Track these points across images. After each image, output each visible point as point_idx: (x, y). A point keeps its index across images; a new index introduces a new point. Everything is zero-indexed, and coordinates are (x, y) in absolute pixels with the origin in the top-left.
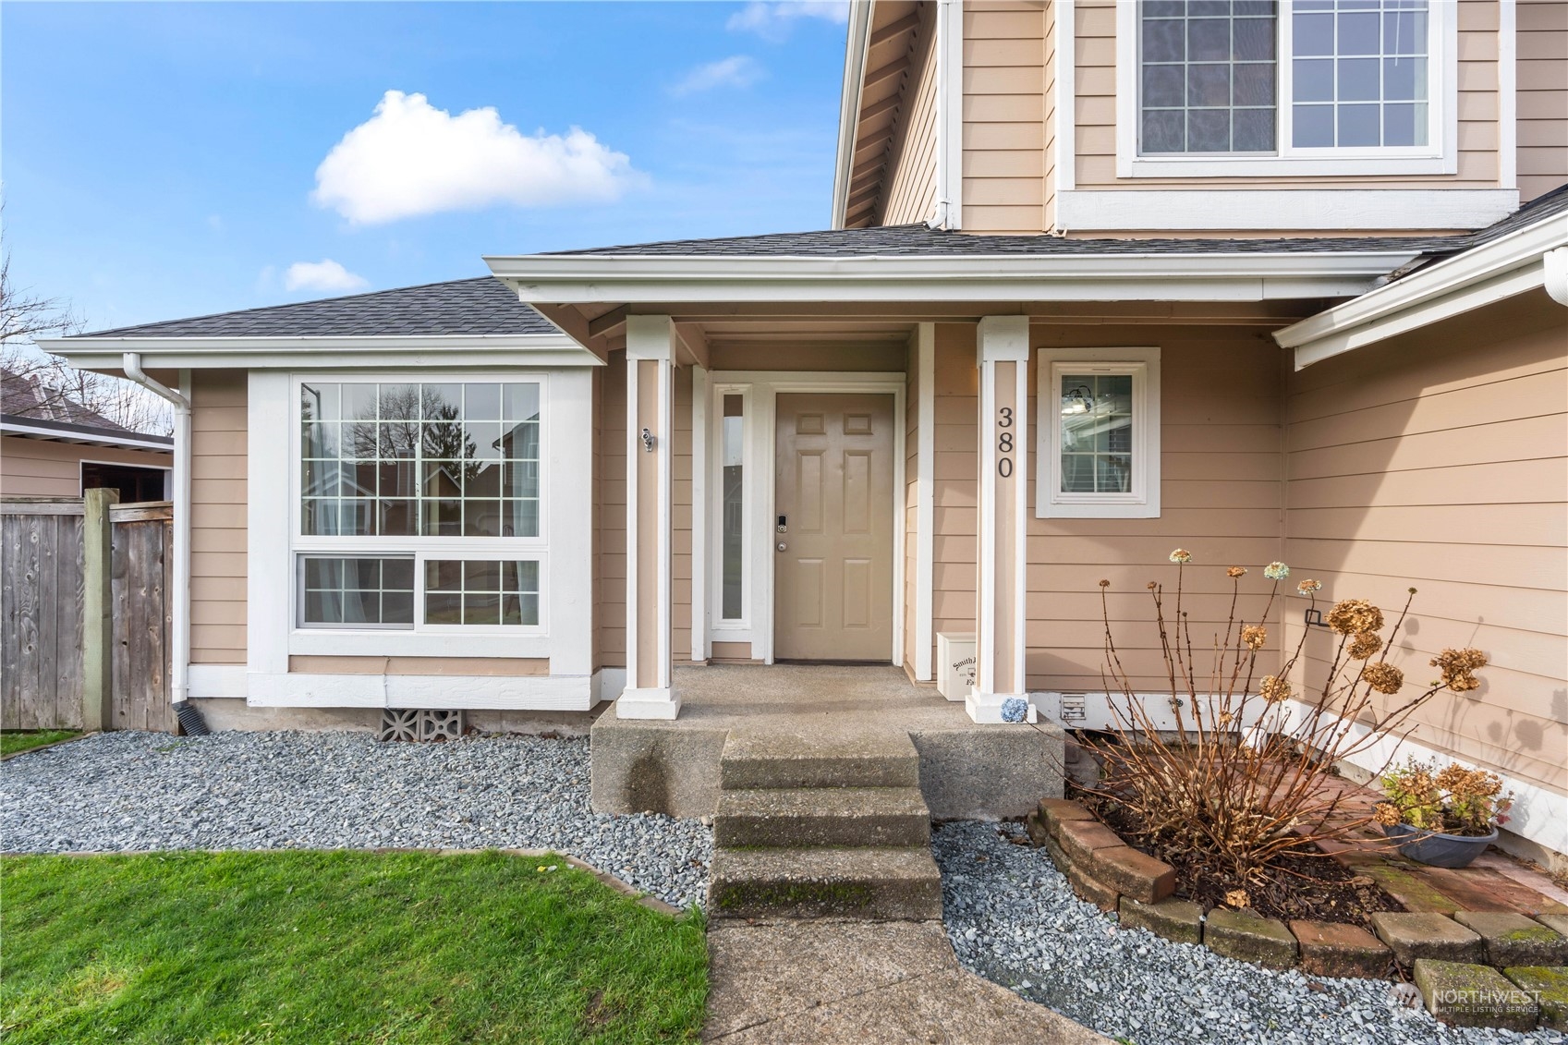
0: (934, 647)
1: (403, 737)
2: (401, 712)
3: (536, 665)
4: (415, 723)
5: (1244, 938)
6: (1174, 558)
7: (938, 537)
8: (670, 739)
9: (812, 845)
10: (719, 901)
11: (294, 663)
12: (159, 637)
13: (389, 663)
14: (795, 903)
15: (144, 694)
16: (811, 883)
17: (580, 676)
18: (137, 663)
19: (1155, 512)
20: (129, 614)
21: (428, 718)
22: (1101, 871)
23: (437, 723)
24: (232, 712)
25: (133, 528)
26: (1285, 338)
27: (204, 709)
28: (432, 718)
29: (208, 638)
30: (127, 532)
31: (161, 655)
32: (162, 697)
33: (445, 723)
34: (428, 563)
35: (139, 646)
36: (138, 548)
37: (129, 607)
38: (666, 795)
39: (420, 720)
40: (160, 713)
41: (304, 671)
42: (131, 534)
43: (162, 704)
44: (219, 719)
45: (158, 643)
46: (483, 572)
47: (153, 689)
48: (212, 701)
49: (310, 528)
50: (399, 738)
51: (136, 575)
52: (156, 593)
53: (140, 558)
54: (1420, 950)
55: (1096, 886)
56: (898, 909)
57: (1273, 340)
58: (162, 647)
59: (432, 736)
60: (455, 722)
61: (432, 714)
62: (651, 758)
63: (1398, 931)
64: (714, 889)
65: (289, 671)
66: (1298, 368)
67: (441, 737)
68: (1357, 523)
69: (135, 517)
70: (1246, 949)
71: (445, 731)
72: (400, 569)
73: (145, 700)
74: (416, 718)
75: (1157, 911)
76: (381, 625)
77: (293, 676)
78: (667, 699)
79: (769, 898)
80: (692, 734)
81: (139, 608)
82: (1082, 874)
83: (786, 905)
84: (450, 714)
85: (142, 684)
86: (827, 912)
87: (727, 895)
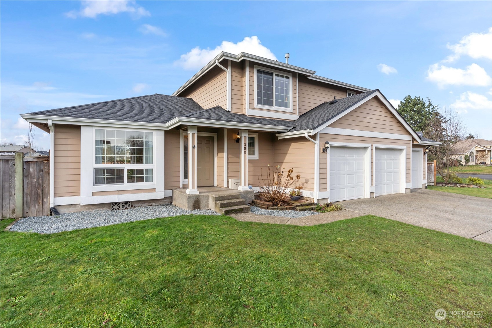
0: (228, 182)
1: (117, 209)
2: (116, 203)
3: (153, 190)
4: (120, 206)
5: (282, 208)
6: (268, 165)
7: (228, 163)
8: (200, 197)
9: (232, 206)
10: (225, 213)
11: (94, 194)
12: (41, 192)
13: (118, 192)
14: (234, 212)
15: (35, 207)
16: (236, 209)
17: (162, 192)
18: (33, 199)
19: (258, 158)
20: (30, 186)
21: (123, 204)
22: (265, 205)
23: (125, 205)
24: (66, 208)
25: (31, 163)
26: (277, 135)
27: (57, 208)
28: (124, 204)
29: (60, 190)
30: (30, 164)
31: (42, 196)
32: (42, 207)
33: (127, 205)
34: (128, 170)
35: (33, 194)
36: (33, 168)
37: (30, 184)
38: (200, 206)
39: (121, 205)
40: (41, 211)
41: (96, 195)
42: (31, 165)
43: (42, 209)
44: (62, 211)
45: (41, 193)
46: (140, 171)
47: (39, 205)
48: (60, 206)
49: (97, 162)
50: (116, 209)
51: (33, 175)
52: (40, 180)
53: (34, 171)
54: (297, 206)
55: (264, 207)
56: (246, 211)
57: (276, 135)
58: (42, 194)
59: (124, 208)
60: (130, 205)
61: (124, 203)
62: (197, 200)
63: (295, 205)
64: (224, 211)
65: (92, 196)
66: (278, 139)
67: (126, 208)
68: (284, 160)
69: (33, 160)
70: (282, 209)
71: (127, 207)
72: (120, 172)
73: (36, 208)
74: (120, 205)
75: (273, 207)
76: (115, 184)
77: (93, 197)
78: (197, 191)
79: (231, 212)
80: (204, 195)
81: (34, 184)
82: (262, 206)
83: (233, 212)
84: (128, 203)
85: (35, 204)
86: (238, 213)
87: (226, 212)
